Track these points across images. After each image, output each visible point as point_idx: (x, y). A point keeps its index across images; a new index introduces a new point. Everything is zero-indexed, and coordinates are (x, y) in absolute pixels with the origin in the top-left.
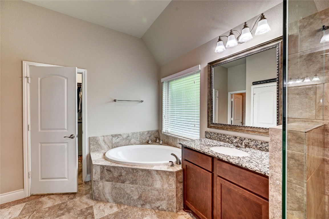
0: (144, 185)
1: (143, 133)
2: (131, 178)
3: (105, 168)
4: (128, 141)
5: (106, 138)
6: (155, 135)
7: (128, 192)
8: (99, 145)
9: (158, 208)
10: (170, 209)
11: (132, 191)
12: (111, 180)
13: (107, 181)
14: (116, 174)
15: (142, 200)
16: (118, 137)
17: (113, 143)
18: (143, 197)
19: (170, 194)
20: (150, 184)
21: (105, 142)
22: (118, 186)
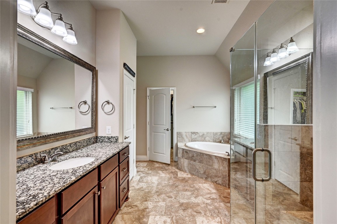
0: (207, 164)
1: (216, 134)
2: (200, 159)
3: (185, 150)
4: (203, 138)
5: (187, 134)
6: (228, 136)
7: (198, 168)
8: (183, 138)
9: (216, 182)
10: (224, 185)
11: (200, 168)
12: (187, 158)
13: (186, 159)
14: (190, 155)
15: (206, 175)
16: (196, 134)
17: (192, 138)
18: (206, 172)
19: (224, 174)
20: (211, 165)
21: (187, 137)
22: (191, 163)
